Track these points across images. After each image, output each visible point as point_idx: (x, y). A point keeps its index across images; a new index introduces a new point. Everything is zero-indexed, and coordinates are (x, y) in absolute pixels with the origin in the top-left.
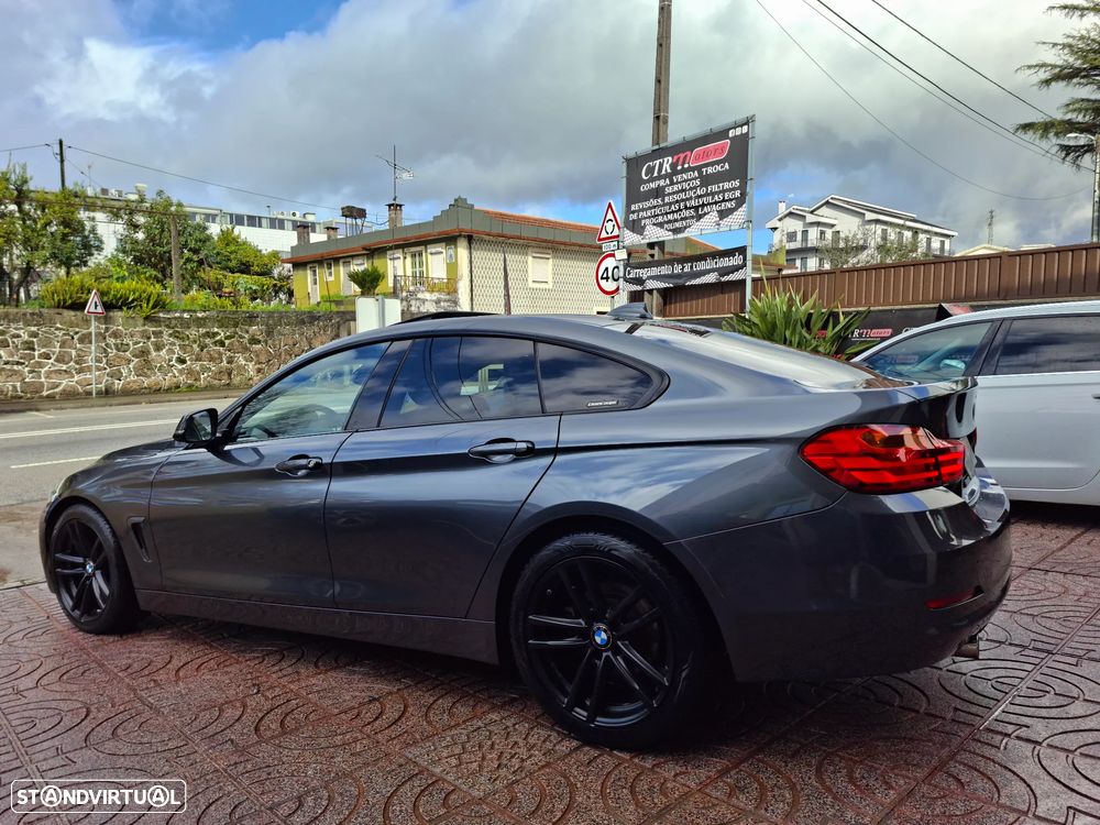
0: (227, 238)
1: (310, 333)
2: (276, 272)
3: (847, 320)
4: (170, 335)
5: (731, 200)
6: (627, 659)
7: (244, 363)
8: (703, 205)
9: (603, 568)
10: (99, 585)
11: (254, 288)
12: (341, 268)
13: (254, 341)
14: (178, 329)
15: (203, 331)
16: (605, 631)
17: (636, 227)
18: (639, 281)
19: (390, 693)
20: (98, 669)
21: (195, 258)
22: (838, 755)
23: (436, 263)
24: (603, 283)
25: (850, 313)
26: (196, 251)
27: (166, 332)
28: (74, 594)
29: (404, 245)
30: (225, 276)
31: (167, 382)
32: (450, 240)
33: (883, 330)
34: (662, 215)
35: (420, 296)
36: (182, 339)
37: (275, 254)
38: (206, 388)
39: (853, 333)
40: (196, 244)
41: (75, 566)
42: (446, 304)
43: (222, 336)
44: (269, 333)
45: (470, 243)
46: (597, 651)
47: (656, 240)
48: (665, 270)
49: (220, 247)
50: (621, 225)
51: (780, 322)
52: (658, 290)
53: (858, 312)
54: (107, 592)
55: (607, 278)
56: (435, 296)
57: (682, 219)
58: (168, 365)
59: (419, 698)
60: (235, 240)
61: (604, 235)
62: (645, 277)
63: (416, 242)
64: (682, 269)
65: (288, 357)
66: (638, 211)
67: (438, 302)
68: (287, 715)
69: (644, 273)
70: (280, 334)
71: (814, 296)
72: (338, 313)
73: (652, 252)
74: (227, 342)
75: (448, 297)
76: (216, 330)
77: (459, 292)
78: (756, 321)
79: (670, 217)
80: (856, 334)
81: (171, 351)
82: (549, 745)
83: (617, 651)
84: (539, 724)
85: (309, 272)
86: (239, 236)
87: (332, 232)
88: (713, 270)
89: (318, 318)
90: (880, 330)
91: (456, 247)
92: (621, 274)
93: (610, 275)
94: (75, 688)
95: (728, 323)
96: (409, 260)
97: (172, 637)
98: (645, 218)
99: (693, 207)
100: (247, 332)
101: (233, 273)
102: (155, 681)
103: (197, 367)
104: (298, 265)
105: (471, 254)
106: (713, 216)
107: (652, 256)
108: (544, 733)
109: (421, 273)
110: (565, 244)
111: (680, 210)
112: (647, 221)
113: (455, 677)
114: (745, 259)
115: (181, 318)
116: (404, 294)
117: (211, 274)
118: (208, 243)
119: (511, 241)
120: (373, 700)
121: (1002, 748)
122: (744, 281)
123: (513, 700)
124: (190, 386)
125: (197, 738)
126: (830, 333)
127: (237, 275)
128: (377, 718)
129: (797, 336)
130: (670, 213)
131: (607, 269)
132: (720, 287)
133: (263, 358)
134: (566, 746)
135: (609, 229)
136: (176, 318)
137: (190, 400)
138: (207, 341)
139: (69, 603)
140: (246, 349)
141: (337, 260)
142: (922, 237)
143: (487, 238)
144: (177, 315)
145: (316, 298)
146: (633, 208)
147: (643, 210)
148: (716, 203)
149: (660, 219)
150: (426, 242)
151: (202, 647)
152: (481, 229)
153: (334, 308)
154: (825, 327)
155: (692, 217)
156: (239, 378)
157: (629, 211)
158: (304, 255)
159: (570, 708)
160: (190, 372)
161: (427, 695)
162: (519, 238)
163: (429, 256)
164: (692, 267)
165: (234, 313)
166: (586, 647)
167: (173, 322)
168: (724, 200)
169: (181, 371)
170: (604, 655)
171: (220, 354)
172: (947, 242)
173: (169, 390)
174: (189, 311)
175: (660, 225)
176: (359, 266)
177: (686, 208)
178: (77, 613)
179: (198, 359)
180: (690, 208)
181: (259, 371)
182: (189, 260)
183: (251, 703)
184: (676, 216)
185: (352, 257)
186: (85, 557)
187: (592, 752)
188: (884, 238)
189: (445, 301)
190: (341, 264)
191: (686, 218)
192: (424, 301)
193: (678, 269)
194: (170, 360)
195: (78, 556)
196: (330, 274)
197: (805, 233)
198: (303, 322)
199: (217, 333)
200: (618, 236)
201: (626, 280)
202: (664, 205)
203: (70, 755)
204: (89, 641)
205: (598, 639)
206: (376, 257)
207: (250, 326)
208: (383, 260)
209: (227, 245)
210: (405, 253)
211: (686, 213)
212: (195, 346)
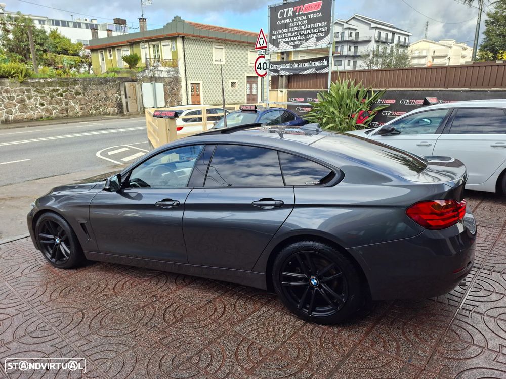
0: (54, 34)
1: (105, 89)
2: (81, 53)
3: (375, 94)
4: (35, 91)
5: (322, 32)
6: (325, 290)
7: (74, 105)
8: (309, 34)
9: (316, 255)
10: (63, 248)
11: (72, 63)
12: (116, 52)
13: (78, 93)
14: (39, 88)
15: (51, 88)
16: (316, 280)
17: (275, 43)
18: (276, 71)
19: (215, 298)
20: (75, 289)
21: (41, 48)
22: (409, 324)
23: (166, 50)
24: (258, 70)
25: (377, 91)
26: (42, 45)
27: (33, 90)
28: (51, 252)
29: (149, 41)
30: (55, 56)
31: (35, 115)
32: (173, 38)
33: (391, 100)
34: (288, 37)
35: (159, 68)
36: (41, 93)
37: (80, 44)
38: (57, 118)
39: (377, 101)
40: (41, 40)
41: (49, 239)
42: (173, 73)
43: (61, 91)
44: (85, 89)
45: (183, 40)
46: (312, 287)
47: (285, 50)
48: (289, 66)
49: (51, 40)
50: (267, 41)
51: (345, 95)
52: (286, 76)
53: (380, 91)
54: (69, 252)
55: (260, 68)
56: (167, 69)
57: (298, 40)
58: (36, 107)
59: (229, 300)
60: (58, 36)
61: (258, 46)
62: (279, 69)
63: (155, 39)
64: (298, 66)
65: (95, 101)
66: (276, 35)
67: (168, 72)
68: (174, 311)
69: (279, 67)
70: (90, 89)
71: (361, 82)
72: (119, 78)
73: (283, 56)
74: (64, 94)
75: (173, 69)
76: (58, 88)
77: (179, 66)
78: (334, 94)
79: (292, 39)
80: (379, 101)
81: (36, 100)
82: (292, 323)
83: (320, 287)
84: (284, 312)
85: (100, 55)
86: (60, 34)
87: (109, 32)
88: (313, 67)
89: (109, 81)
90: (390, 100)
91: (176, 43)
92: (268, 67)
93: (262, 66)
94: (69, 300)
95: (320, 94)
96: (152, 49)
97: (101, 270)
98: (280, 39)
99: (303, 35)
100: (74, 89)
101: (59, 54)
102: (106, 295)
103: (50, 107)
104: (93, 50)
105: (184, 46)
106: (313, 40)
107: (283, 58)
108: (288, 317)
109: (159, 56)
110: (231, 41)
111: (297, 36)
112: (281, 40)
113: (240, 289)
114: (328, 62)
115: (39, 82)
116: (152, 68)
117: (49, 56)
118: (47, 41)
119: (204, 39)
120: (209, 302)
121: (470, 317)
122: (328, 73)
123: (269, 301)
124: (48, 117)
125: (140, 325)
126: (367, 101)
127: (62, 55)
128: (214, 312)
129: (353, 103)
130: (292, 37)
131: (260, 63)
132: (316, 75)
133: (83, 102)
134: (300, 323)
135: (261, 43)
136: (36, 82)
137: (49, 125)
138: (54, 94)
139: (49, 256)
140: (74, 98)
141: (114, 48)
142: (396, 36)
143: (192, 38)
144: (37, 80)
145: (105, 69)
146: (273, 33)
147: (279, 34)
148: (315, 33)
149: (287, 40)
150: (160, 39)
151: (118, 275)
152: (189, 33)
153: (117, 75)
154: (365, 98)
155: (303, 40)
156: (72, 112)
157: (271, 35)
158: (96, 45)
159: (301, 309)
160: (47, 110)
161: (231, 299)
162: (208, 38)
163: (162, 47)
164: (302, 65)
165: (66, 79)
166: (307, 285)
167: (36, 84)
168: (319, 32)
169: (42, 110)
170: (315, 288)
171: (61, 100)
172: (407, 38)
173: (37, 120)
174: (43, 78)
175: (287, 43)
176: (127, 52)
177: (300, 35)
178: (53, 260)
179: (51, 103)
180: (302, 35)
181: (82, 109)
182: (38, 50)
183: (156, 305)
184: (295, 39)
185: (122, 46)
186: (54, 236)
187: (311, 326)
188: (379, 37)
189: (172, 71)
190: (116, 50)
191: (300, 40)
192: (162, 71)
193: (295, 66)
194: (36, 104)
195: (51, 235)
196: (111, 56)
197: (343, 33)
198: (101, 83)
199: (59, 90)
200: (266, 47)
201: (270, 70)
202: (289, 32)
203: (88, 338)
204: (63, 273)
205: (313, 283)
206: (134, 46)
207: (75, 85)
208: (139, 48)
209: (55, 39)
210: (149, 45)
211: (300, 37)
212: (48, 97)
